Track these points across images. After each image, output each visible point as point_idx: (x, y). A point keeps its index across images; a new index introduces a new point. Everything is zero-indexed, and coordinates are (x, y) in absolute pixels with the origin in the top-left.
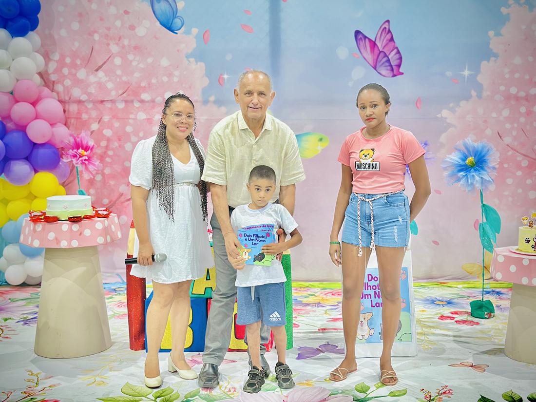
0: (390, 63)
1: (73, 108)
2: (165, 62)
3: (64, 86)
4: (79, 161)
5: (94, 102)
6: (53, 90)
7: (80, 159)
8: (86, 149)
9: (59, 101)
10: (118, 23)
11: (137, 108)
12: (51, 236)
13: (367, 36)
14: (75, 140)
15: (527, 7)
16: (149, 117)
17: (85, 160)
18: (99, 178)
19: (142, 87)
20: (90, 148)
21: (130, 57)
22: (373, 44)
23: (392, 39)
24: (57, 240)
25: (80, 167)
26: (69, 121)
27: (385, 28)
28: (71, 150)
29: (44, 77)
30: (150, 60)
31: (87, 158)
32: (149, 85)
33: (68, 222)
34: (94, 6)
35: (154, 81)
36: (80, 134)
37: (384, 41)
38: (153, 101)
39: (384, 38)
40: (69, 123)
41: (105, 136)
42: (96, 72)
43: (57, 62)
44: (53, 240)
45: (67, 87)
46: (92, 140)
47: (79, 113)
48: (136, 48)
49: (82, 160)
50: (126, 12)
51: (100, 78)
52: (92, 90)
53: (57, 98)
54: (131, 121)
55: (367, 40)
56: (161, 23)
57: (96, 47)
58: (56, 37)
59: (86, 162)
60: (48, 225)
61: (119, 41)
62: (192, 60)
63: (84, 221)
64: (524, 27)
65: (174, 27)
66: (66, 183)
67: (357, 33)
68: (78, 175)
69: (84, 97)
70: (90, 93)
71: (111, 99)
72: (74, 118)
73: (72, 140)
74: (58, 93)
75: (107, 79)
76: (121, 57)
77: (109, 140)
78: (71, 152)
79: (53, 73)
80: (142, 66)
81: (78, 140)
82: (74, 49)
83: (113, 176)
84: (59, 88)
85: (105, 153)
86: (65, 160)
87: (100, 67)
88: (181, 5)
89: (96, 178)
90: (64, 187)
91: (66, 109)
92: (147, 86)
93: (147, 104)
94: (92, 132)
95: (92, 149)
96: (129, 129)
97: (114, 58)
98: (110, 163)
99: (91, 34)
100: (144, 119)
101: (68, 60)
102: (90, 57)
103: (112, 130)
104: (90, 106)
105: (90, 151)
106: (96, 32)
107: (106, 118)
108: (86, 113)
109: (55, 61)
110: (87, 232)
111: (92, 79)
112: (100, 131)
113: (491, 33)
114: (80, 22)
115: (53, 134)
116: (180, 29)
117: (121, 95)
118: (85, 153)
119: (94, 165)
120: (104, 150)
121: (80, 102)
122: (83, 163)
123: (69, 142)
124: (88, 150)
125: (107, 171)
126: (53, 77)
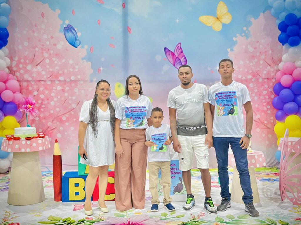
0: (181, 63)
1: (25, 84)
2: (71, 62)
3: (20, 73)
4: (28, 111)
5: (36, 81)
6: (14, 75)
7: (28, 109)
8: (31, 104)
9: (17, 81)
10: (48, 43)
11: (57, 84)
12: (17, 146)
13: (170, 50)
14: (26, 100)
15: (245, 37)
16: (63, 88)
17: (31, 110)
18: (37, 119)
19: (59, 74)
20: (34, 104)
21: (54, 59)
22: (173, 54)
23: (182, 52)
24: (20, 149)
25: (28, 113)
26: (22, 90)
27: (179, 46)
28: (24, 105)
29: (10, 69)
30: (64, 61)
31: (31, 109)
32: (63, 72)
33: (25, 140)
34: (36, 34)
35: (66, 71)
36: (28, 97)
37: (179, 52)
38: (65, 81)
39: (179, 51)
40: (22, 92)
41: (41, 98)
42: (36, 67)
43: (17, 61)
44: (18, 149)
45: (22, 74)
46: (34, 100)
47: (28, 86)
48: (56, 55)
49: (29, 110)
50: (52, 37)
51: (39, 69)
52: (34, 75)
53: (16, 79)
54: (54, 90)
55: (170, 52)
56: (69, 43)
57: (36, 54)
58: (16, 49)
59: (32, 111)
60: (15, 142)
61: (48, 51)
62: (84, 60)
63: (32, 140)
64: (244, 47)
65: (76, 45)
66: (20, 121)
67: (165, 49)
68: (27, 117)
69: (30, 79)
70: (33, 77)
71: (44, 79)
72: (25, 89)
73: (24, 100)
74: (17, 77)
75: (42, 70)
76: (49, 59)
77: (42, 100)
78: (24, 106)
79: (15, 67)
80: (60, 63)
81: (27, 100)
82: (25, 55)
83: (44, 118)
84: (18, 74)
85: (41, 106)
86: (21, 110)
87: (39, 64)
88: (79, 34)
89: (36, 119)
90: (19, 123)
91: (21, 84)
92: (62, 73)
93: (62, 82)
94: (34, 96)
95: (34, 105)
96: (53, 94)
97: (46, 59)
98: (43, 111)
99: (34, 48)
100: (60, 90)
101: (22, 61)
102: (34, 59)
103: (44, 95)
104: (33, 83)
105: (33, 106)
106: (36, 47)
107: (41, 89)
108: (31, 86)
109: (15, 61)
110: (34, 145)
111: (35, 70)
112: (38, 95)
113: (229, 50)
114: (29, 42)
115: (14, 97)
116: (79, 46)
117: (49, 78)
118: (31, 107)
119: (35, 112)
120: (40, 105)
121: (28, 81)
122: (30, 112)
123: (23, 101)
124: (32, 105)
125: (41, 115)
126: (15, 69)
